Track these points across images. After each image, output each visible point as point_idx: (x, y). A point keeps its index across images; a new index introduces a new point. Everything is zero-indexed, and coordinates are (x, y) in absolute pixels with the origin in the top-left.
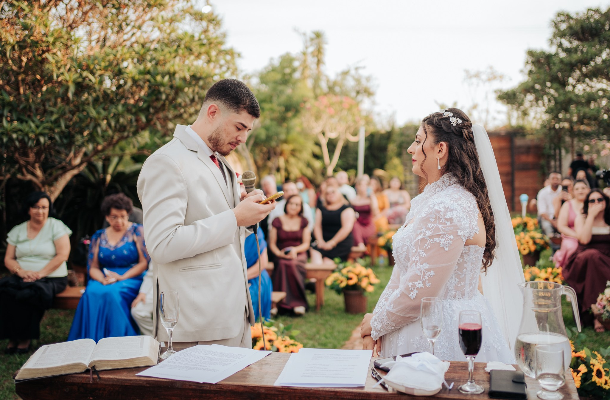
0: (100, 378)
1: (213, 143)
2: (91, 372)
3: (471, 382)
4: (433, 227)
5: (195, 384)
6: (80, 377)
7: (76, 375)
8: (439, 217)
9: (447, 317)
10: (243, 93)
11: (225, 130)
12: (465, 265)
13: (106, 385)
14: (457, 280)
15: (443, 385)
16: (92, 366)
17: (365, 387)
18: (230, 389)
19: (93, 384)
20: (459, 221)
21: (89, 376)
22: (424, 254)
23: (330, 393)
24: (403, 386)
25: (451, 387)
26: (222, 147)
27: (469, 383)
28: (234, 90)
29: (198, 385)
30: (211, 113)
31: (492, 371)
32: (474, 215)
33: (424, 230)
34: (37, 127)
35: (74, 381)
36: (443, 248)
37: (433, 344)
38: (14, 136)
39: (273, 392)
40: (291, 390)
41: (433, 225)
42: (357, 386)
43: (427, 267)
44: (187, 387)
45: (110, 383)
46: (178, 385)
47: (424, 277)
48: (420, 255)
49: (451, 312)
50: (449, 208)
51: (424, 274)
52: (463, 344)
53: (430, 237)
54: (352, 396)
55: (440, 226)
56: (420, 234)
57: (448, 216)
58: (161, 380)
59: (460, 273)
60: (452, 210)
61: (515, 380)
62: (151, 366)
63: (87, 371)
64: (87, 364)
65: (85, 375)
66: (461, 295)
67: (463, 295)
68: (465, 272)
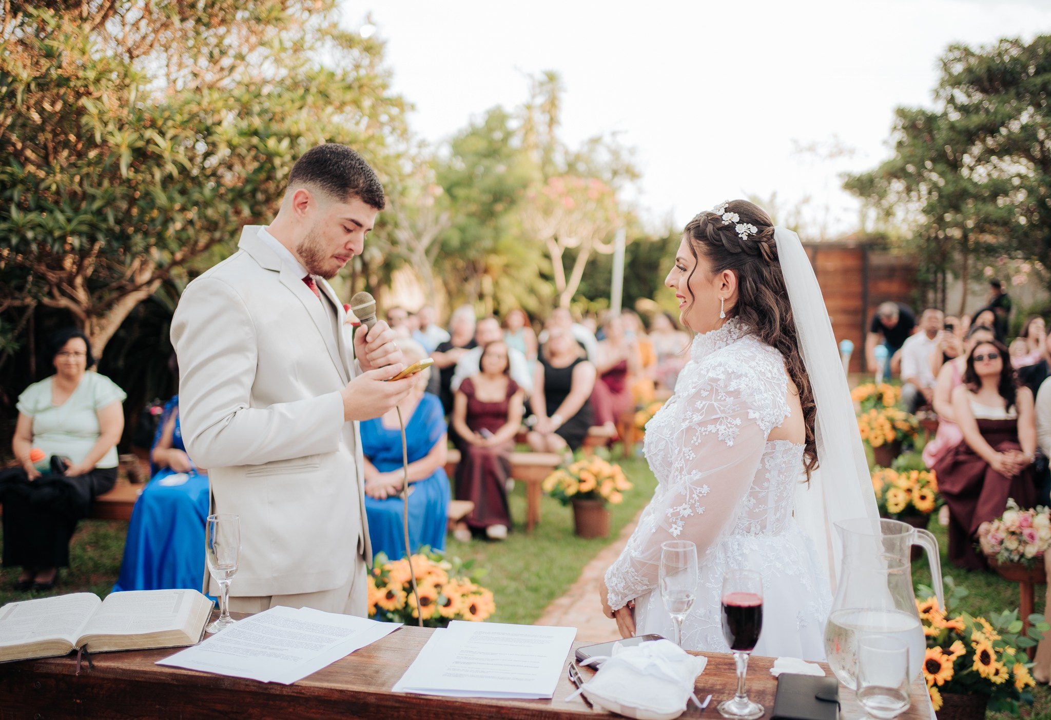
0: (93, 667)
1: (305, 257)
2: (79, 655)
3: (741, 697)
4: (704, 406)
5: (256, 684)
6: (58, 664)
7: (59, 661)
8: (717, 390)
10: (353, 167)
11: (324, 233)
12: (767, 475)
13: (104, 679)
14: (751, 502)
15: (690, 703)
16: (82, 644)
17: (553, 700)
18: (316, 694)
19: (80, 677)
20: (751, 395)
21: (75, 662)
22: (693, 456)
23: (489, 709)
24: (616, 702)
25: (705, 705)
26: (322, 264)
27: (737, 699)
28: (337, 163)
29: (261, 685)
30: (298, 206)
31: (782, 675)
32: (779, 386)
33: (689, 413)
34: (69, 220)
35: (49, 671)
36: (723, 441)
37: (680, 623)
38: (30, 235)
39: (389, 703)
40: (422, 701)
41: (705, 403)
42: (538, 698)
43: (698, 478)
44: (242, 688)
45: (111, 676)
46: (226, 684)
47: (691, 497)
48: (685, 457)
50: (733, 372)
51: (692, 492)
52: (729, 630)
53: (700, 424)
54: (528, 715)
55: (715, 404)
56: (684, 420)
57: (733, 386)
58: (197, 674)
59: (758, 489)
60: (739, 376)
61: (820, 696)
62: (187, 647)
63: (73, 654)
64: (73, 639)
65: (68, 662)
66: (759, 527)
67: (763, 527)
68: (768, 488)
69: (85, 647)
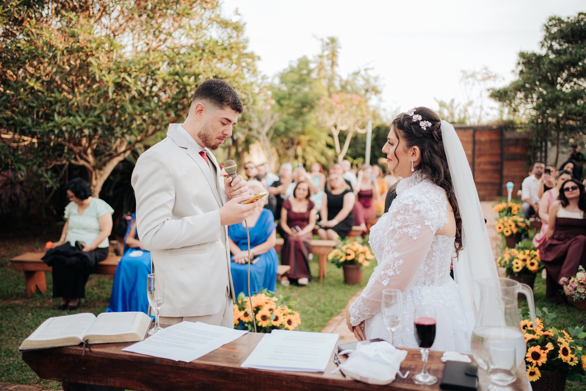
0: (91, 351)
1: (202, 139)
2: (84, 345)
3: (424, 372)
4: (401, 218)
5: (171, 361)
6: (74, 350)
7: (74, 348)
8: (408, 210)
9: (416, 302)
10: (226, 91)
11: (212, 126)
12: (434, 254)
13: (96, 357)
14: (427, 268)
15: (397, 375)
16: (86, 340)
17: (325, 373)
19: (85, 356)
20: (427, 212)
21: (82, 349)
22: (395, 244)
24: (357, 375)
25: (405, 376)
26: (210, 142)
27: (422, 373)
28: (217, 89)
29: (174, 362)
30: (198, 112)
31: (448, 361)
32: (442, 207)
33: (394, 222)
34: (83, 121)
35: (70, 353)
36: (411, 237)
38: (64, 128)
39: (240, 373)
40: (257, 372)
41: (401, 216)
42: (317, 371)
43: (397, 256)
44: (165, 363)
45: (100, 356)
46: (157, 362)
47: (394, 266)
48: (391, 245)
49: (420, 298)
50: (417, 201)
51: (394, 263)
53: (400, 228)
55: (407, 217)
56: (391, 225)
57: (417, 208)
58: (142, 356)
59: (429, 261)
60: (420, 203)
61: (467, 372)
62: (138, 342)
63: (81, 344)
64: (81, 337)
65: (79, 348)
66: (430, 282)
67: (433, 282)
68: (435, 261)
69: (87, 341)
